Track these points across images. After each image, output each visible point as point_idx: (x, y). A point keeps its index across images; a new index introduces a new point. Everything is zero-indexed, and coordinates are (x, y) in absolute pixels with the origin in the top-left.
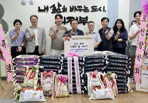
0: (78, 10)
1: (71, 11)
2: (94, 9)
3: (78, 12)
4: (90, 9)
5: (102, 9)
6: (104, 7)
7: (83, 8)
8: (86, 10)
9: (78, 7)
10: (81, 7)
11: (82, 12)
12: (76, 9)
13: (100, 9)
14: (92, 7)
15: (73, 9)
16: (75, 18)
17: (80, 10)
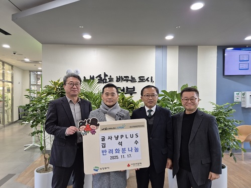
0: (124, 80)
1: (117, 81)
2: (142, 79)
3: (125, 82)
4: (138, 80)
5: (150, 79)
6: (152, 77)
7: (130, 79)
8: (133, 80)
9: (125, 77)
10: (128, 77)
11: (129, 82)
12: (122, 79)
13: (147, 80)
14: (139, 77)
15: (119, 79)
16: (122, 89)
17: (127, 81)
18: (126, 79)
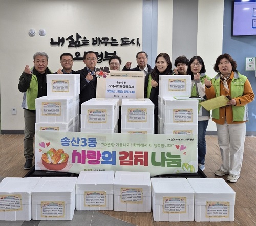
0: (103, 43)
1: (93, 44)
2: (125, 42)
3: (103, 46)
4: (120, 42)
5: (135, 42)
6: (138, 39)
7: (110, 41)
8: (114, 43)
9: (103, 39)
10: (107, 39)
11: (109, 45)
12: (100, 41)
13: (132, 42)
14: (122, 39)
15: (96, 41)
16: (100, 54)
17: (106, 44)
18: (105, 41)
